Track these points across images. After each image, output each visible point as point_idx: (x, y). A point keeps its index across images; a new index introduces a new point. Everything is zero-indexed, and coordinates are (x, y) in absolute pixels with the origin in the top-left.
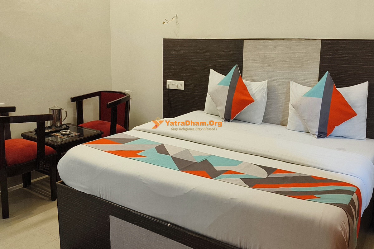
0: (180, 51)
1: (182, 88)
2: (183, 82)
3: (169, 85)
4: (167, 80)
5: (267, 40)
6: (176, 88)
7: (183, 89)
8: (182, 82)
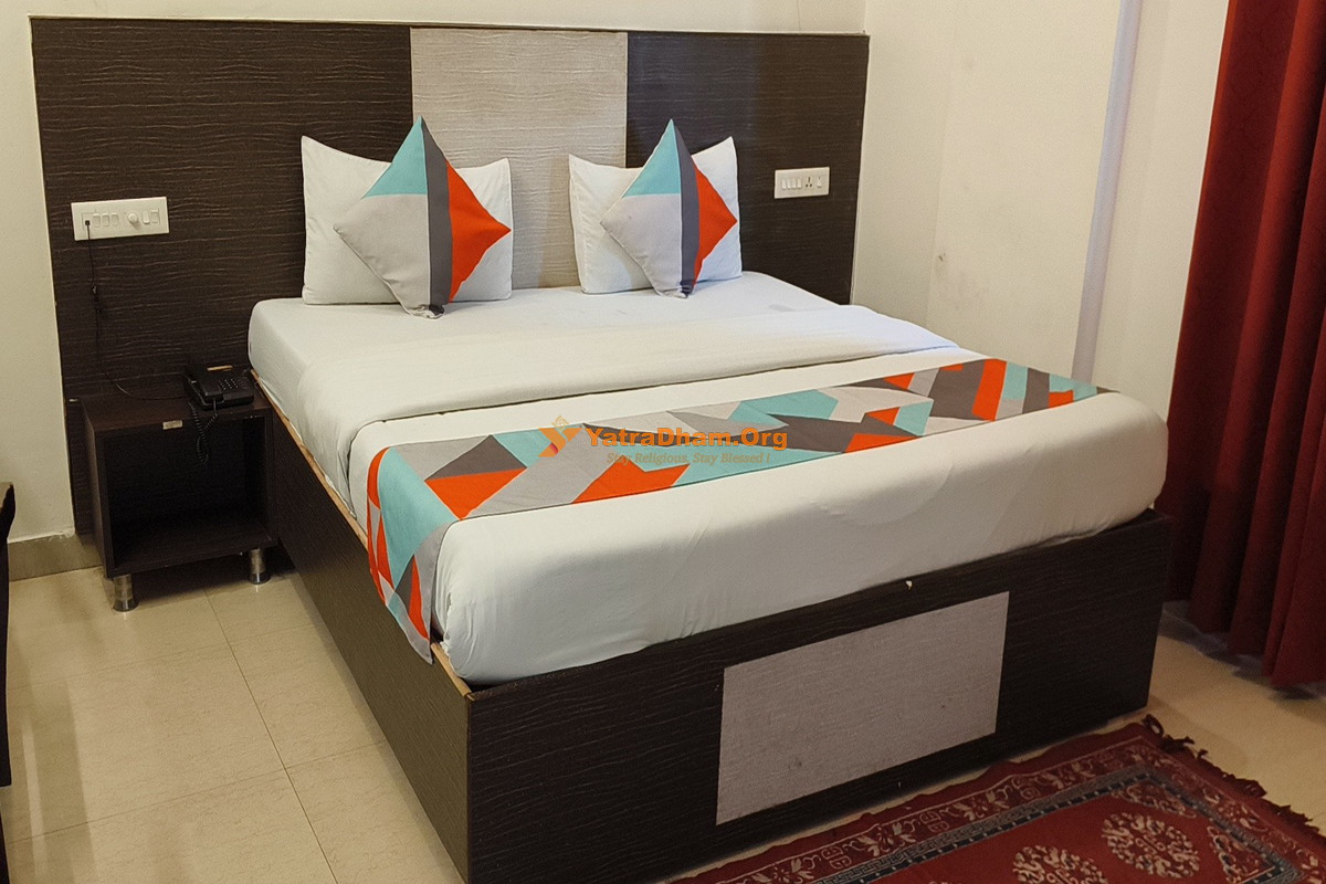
0: (133, 70)
1: (162, 226)
2: (165, 198)
3: (88, 223)
4: (73, 205)
5: (486, 31)
6: (129, 232)
7: (167, 231)
8: (159, 204)
